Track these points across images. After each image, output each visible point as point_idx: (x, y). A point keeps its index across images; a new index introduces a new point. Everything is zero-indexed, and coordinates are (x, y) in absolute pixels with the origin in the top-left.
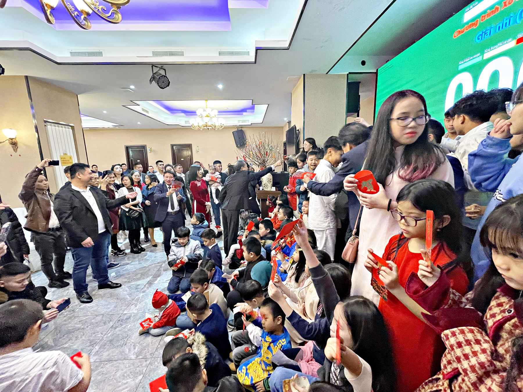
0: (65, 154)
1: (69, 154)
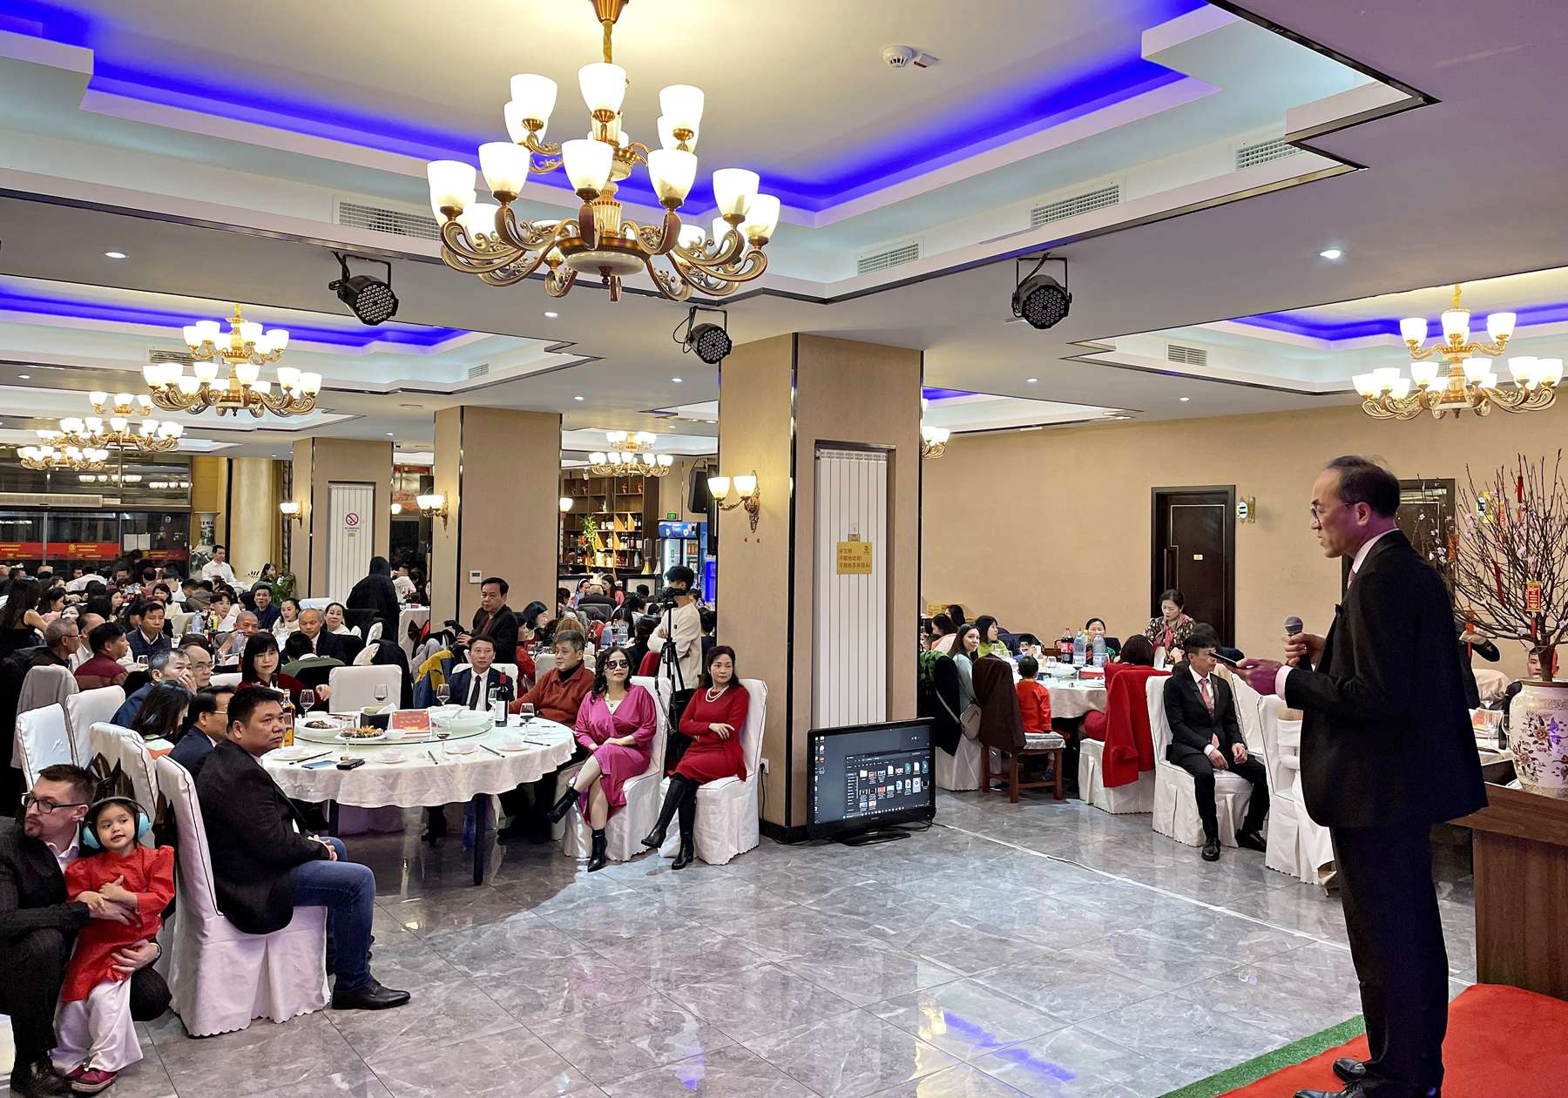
0: (854, 538)
1: (863, 539)
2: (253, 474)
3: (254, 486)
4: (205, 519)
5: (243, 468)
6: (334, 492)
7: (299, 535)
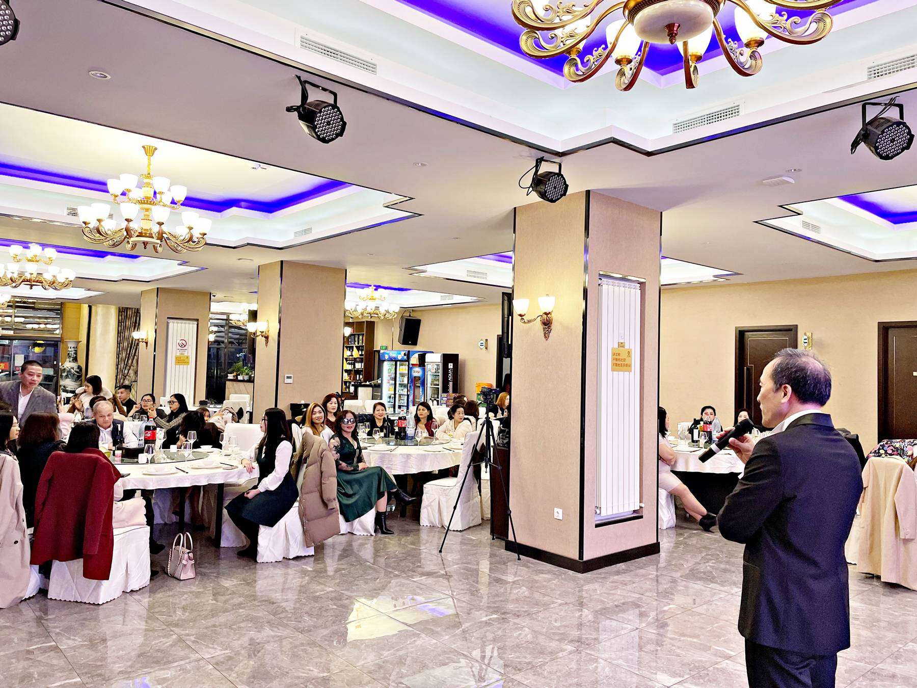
0: (621, 345)
2: (106, 316)
3: (106, 324)
4: (71, 345)
5: (99, 311)
6: (171, 325)
7: (145, 354)
